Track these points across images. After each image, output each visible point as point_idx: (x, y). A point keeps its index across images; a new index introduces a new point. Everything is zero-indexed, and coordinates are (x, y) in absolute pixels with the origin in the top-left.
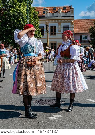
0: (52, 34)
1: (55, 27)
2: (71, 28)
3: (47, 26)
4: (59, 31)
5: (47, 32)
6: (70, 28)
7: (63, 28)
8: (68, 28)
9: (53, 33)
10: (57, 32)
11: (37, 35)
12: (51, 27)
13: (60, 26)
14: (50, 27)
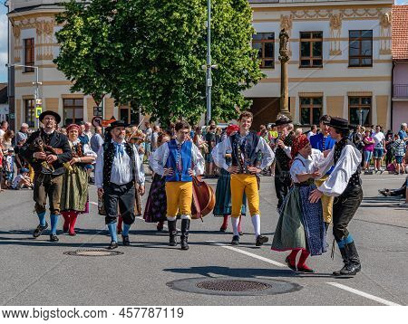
0: (304, 64)
1: (319, 35)
2: (382, 38)
3: (283, 36)
4: (332, 53)
5: (284, 60)
6: (378, 39)
7: (351, 39)
8: (371, 39)
9: (311, 58)
10: (325, 56)
11: (245, 72)
12: (304, 35)
13: (336, 31)
14: (298, 36)
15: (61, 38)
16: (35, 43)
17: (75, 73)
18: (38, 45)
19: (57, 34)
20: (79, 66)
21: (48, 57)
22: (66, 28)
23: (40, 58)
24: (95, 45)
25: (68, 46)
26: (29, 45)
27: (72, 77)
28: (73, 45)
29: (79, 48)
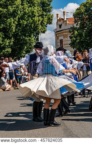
15: (71, 38)
16: (63, 40)
17: (76, 47)
18: (64, 41)
19: (69, 37)
20: (77, 45)
21: (67, 44)
22: (72, 34)
23: (65, 45)
24: (81, 39)
25: (73, 39)
26: (61, 41)
27: (75, 48)
28: (74, 39)
29: (76, 40)
